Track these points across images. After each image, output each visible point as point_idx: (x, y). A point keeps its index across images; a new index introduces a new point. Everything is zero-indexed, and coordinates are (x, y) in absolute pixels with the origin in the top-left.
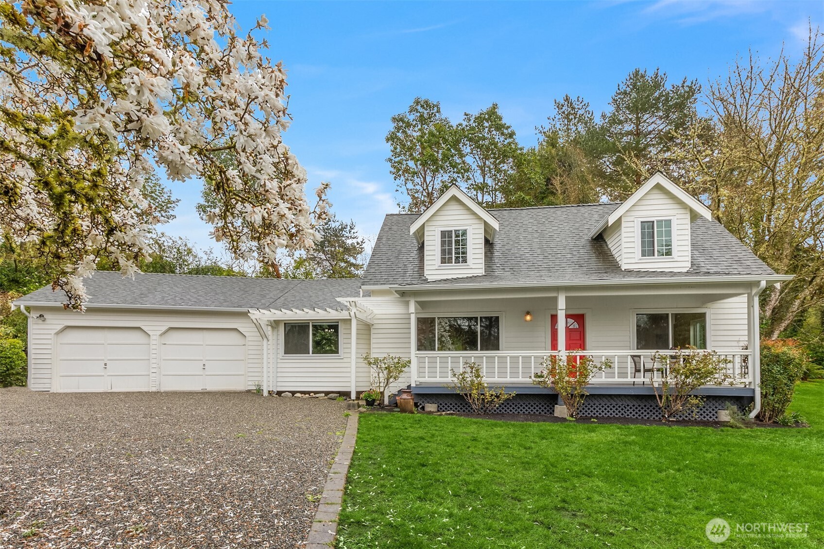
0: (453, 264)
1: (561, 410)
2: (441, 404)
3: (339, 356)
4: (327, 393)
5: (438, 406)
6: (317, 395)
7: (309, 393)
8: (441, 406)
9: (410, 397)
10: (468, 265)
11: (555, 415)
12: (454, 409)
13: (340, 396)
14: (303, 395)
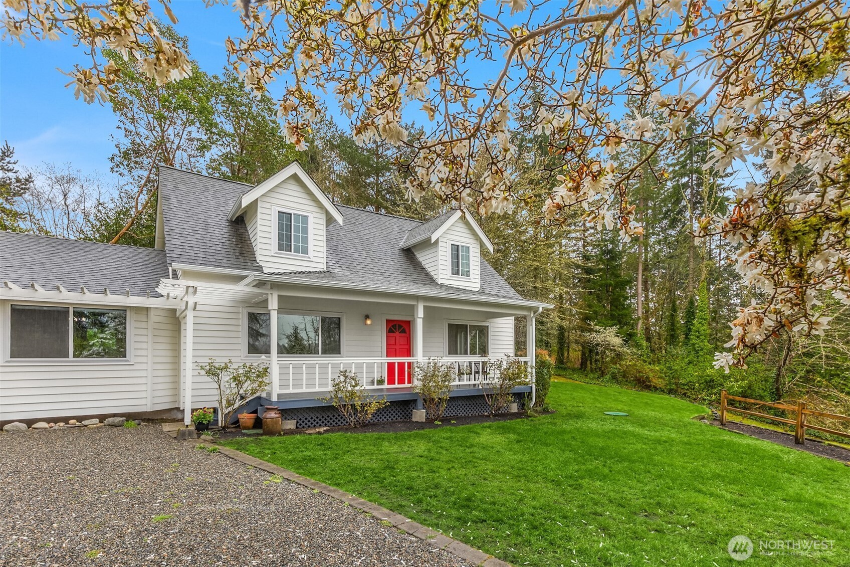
0: (292, 253)
1: (420, 415)
2: (300, 419)
3: (126, 361)
4: (102, 418)
5: (297, 422)
6: (85, 422)
7: (66, 420)
8: (300, 422)
9: (277, 415)
10: (309, 258)
11: (414, 420)
12: (329, 424)
13: (127, 421)
14: (52, 424)
